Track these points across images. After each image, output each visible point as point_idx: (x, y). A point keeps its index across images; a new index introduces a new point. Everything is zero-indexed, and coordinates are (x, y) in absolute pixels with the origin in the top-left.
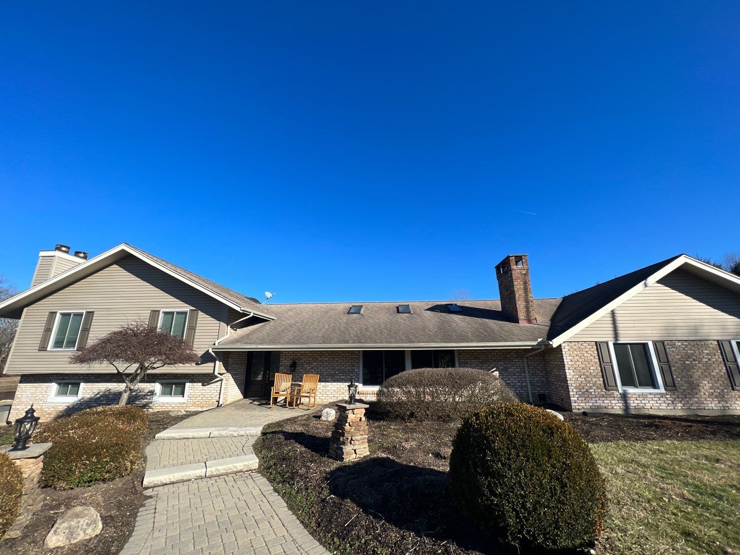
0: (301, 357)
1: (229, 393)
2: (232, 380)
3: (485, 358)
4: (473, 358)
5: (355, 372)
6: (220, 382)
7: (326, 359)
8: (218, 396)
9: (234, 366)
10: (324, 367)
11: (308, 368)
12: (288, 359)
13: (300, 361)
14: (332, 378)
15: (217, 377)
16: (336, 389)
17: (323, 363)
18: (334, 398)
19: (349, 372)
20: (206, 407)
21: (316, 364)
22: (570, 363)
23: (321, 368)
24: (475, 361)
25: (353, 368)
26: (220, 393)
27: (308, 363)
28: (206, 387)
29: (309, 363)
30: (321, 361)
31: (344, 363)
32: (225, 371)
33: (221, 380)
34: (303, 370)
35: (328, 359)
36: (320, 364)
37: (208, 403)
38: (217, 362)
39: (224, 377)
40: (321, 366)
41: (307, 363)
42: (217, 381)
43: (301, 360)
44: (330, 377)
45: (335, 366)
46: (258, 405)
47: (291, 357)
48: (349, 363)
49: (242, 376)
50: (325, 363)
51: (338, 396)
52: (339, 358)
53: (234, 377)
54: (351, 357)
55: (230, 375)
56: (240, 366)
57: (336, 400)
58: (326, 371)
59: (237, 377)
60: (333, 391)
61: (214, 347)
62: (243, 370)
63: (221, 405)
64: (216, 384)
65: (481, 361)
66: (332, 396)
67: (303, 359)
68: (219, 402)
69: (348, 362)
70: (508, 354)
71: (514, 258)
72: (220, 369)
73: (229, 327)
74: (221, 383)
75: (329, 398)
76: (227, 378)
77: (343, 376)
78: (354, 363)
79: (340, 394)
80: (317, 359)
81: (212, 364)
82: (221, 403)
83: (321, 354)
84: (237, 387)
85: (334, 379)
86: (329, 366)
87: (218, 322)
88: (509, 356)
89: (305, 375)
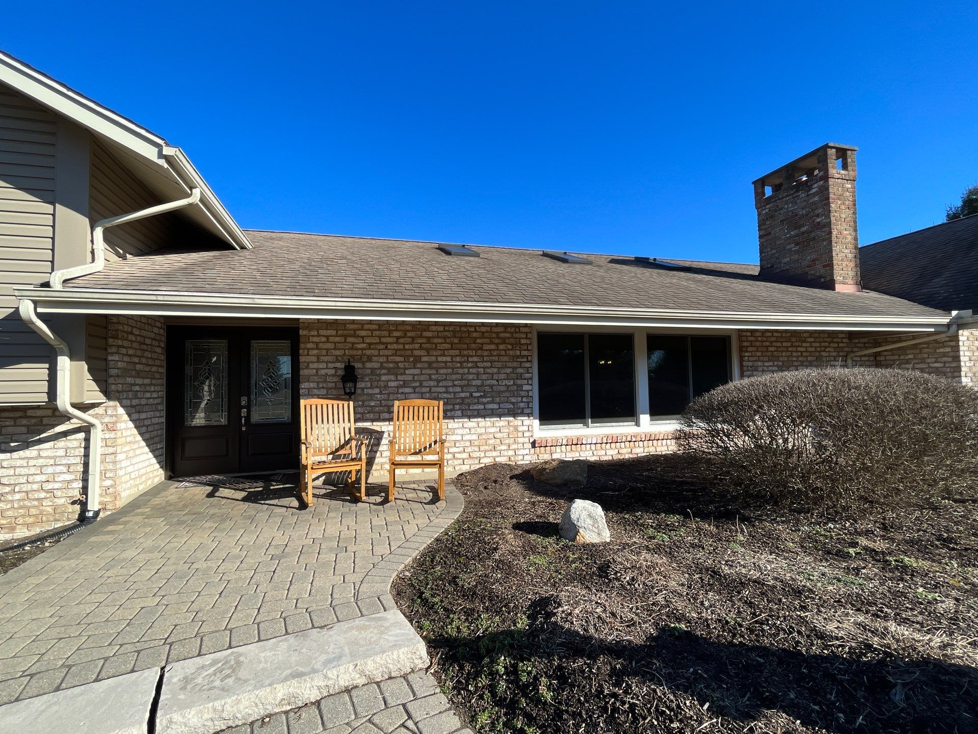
0: (368, 352)
1: (121, 473)
2: (127, 428)
3: (786, 359)
4: (766, 359)
5: (523, 393)
6: (82, 435)
7: (444, 359)
8: (80, 484)
9: (129, 380)
10: (438, 381)
11: (391, 384)
12: (326, 358)
13: (368, 365)
14: (462, 410)
15: (67, 417)
16: (475, 437)
17: (437, 369)
18: (470, 462)
19: (507, 394)
20: (28, 526)
21: (417, 371)
22: (968, 364)
23: (432, 383)
24: (771, 364)
25: (519, 382)
26: (86, 471)
27: (390, 371)
28: (15, 455)
29: (395, 371)
30: (430, 363)
31: (495, 370)
32: (100, 397)
33: (87, 429)
34: (377, 391)
35: (449, 359)
36: (428, 371)
37: (33, 511)
38: (64, 362)
39: (96, 416)
40: (431, 379)
41: (388, 369)
42: (65, 434)
43: (369, 359)
44: (457, 407)
45: (471, 377)
46: (244, 500)
47: (338, 353)
48: (508, 371)
49: (158, 414)
50: (442, 371)
51: (482, 455)
52: (482, 356)
53: (135, 416)
54: (511, 353)
55: (121, 411)
56: (147, 381)
57: (478, 467)
58: (447, 392)
59: (143, 416)
60: (468, 444)
61: (43, 294)
62: (156, 394)
63: (97, 513)
64: (61, 443)
65: (780, 364)
66: (465, 455)
67: (375, 359)
68: (84, 505)
69: (506, 367)
70: (824, 351)
71: (834, 150)
72: (76, 385)
73: (99, 232)
74: (87, 440)
75: (456, 462)
76: (107, 420)
77: (493, 402)
78: (520, 370)
79: (485, 451)
80: (418, 359)
81: (40, 371)
82: (93, 505)
83: (429, 346)
84: (147, 449)
85: (469, 413)
86: (454, 377)
87: (49, 208)
88: (824, 354)
89: (397, 403)
